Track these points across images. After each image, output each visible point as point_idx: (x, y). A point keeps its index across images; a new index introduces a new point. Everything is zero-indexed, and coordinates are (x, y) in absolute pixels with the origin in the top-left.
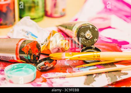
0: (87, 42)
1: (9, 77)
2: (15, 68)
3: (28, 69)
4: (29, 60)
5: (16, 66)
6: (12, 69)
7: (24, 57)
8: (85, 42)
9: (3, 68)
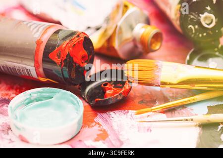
0: (205, 34)
1: (18, 128)
2: (32, 99)
3: (63, 102)
4: (65, 79)
5: (35, 95)
6: (27, 101)
7: (54, 71)
8: (198, 35)
9: (7, 95)
